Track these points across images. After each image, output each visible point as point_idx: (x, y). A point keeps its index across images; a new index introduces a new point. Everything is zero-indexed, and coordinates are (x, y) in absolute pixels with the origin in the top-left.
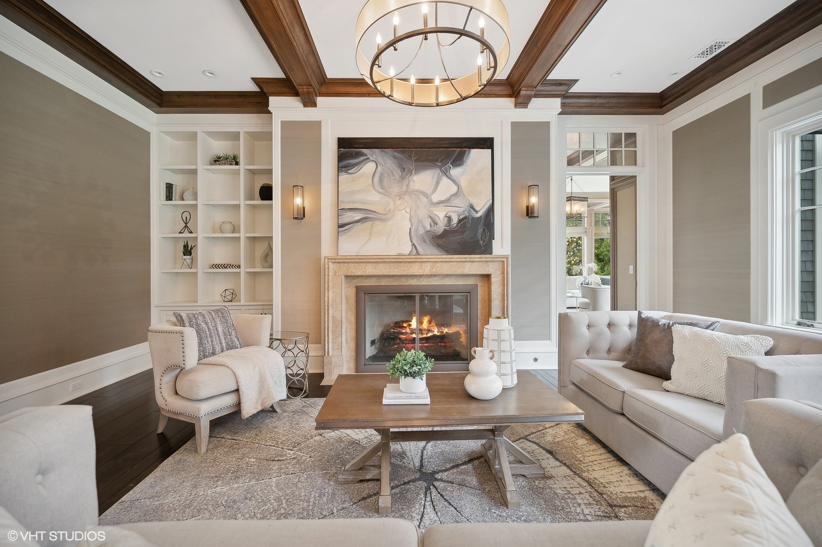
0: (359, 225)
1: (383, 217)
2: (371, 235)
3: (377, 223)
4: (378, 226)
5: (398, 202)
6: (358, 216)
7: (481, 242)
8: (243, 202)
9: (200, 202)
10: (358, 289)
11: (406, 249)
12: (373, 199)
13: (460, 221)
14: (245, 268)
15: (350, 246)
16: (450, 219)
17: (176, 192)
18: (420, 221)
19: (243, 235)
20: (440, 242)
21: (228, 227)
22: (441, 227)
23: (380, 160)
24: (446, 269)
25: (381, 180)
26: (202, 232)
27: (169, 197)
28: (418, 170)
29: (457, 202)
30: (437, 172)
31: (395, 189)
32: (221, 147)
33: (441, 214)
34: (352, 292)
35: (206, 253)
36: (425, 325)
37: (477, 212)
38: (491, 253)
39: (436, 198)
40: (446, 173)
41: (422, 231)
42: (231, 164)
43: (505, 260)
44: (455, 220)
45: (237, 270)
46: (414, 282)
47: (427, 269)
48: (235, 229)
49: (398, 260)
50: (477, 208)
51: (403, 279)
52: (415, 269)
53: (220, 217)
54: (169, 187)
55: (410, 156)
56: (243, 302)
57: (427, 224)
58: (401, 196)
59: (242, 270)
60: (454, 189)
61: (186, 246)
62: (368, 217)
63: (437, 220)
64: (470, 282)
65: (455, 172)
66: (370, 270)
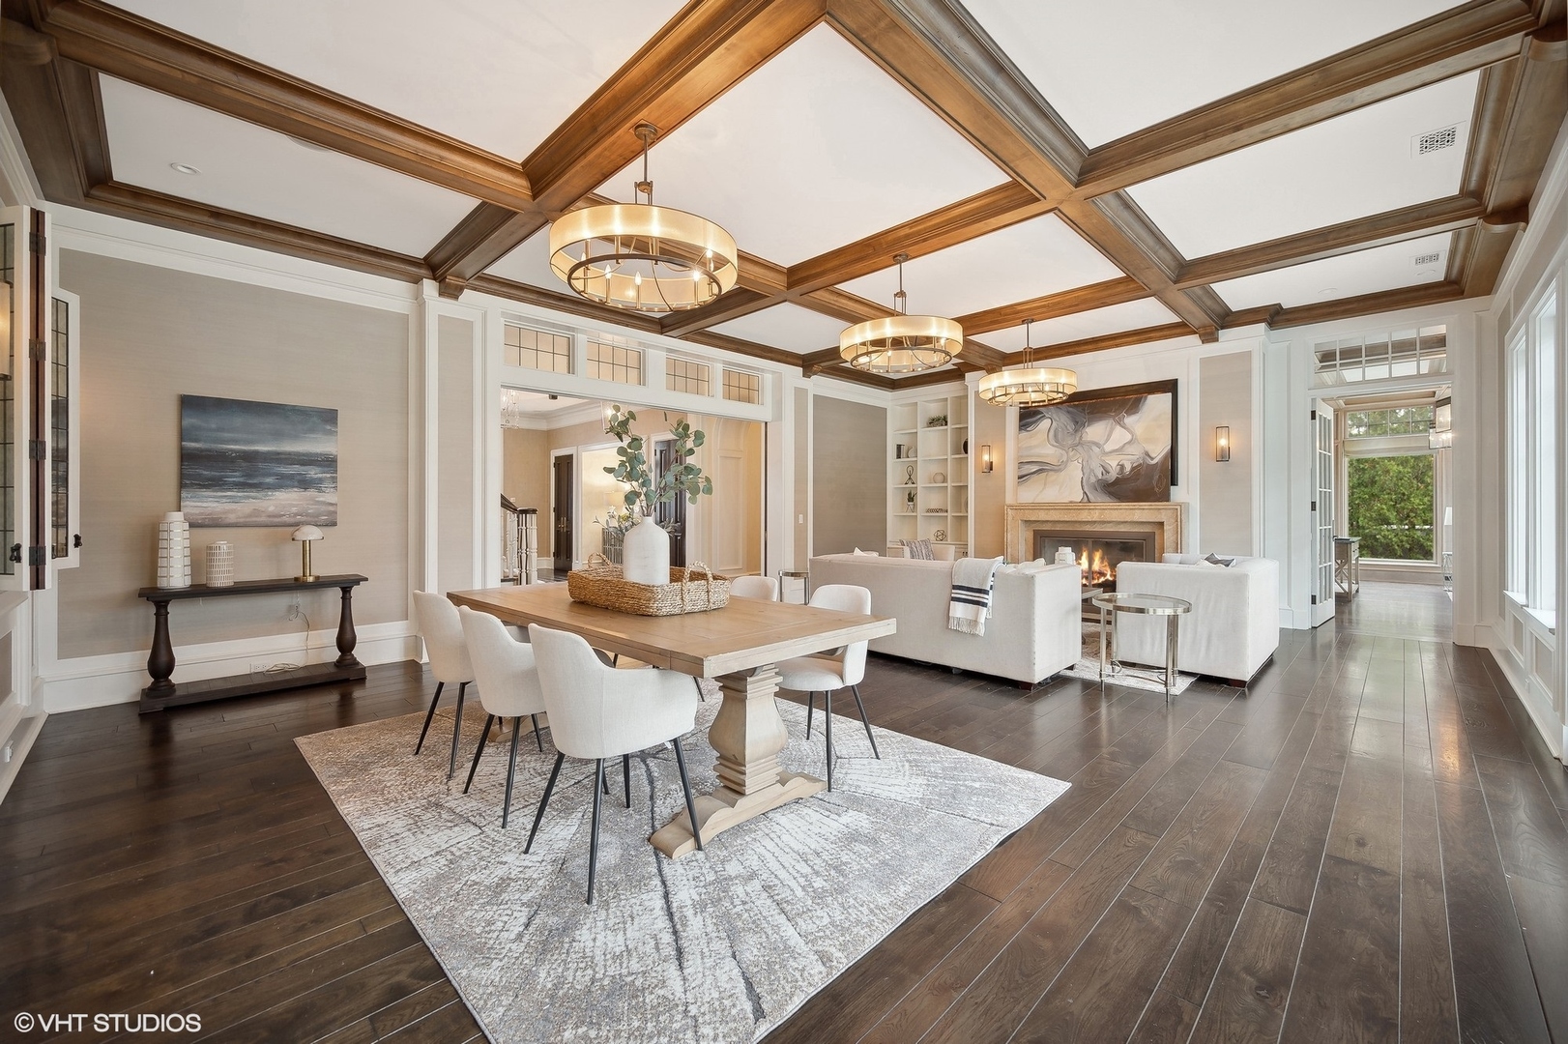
0: (1035, 476)
1: (1056, 468)
2: (1045, 484)
3: (1051, 473)
4: (1052, 476)
5: (1071, 454)
6: (1035, 468)
7: (1157, 489)
8: (950, 457)
9: (919, 459)
10: (1036, 533)
11: (1078, 496)
12: (1049, 452)
13: (1133, 469)
14: (952, 512)
15: (1030, 494)
16: (1122, 467)
17: (904, 450)
18: (1092, 470)
19: (950, 484)
20: (1112, 489)
21: (940, 478)
22: (1113, 475)
23: (1055, 416)
24: (1115, 516)
25: (1055, 436)
26: (921, 483)
27: (899, 457)
28: (1091, 421)
29: (1130, 449)
30: (1111, 421)
31: (1069, 441)
32: (935, 411)
33: (1113, 463)
34: (1031, 535)
35: (926, 500)
36: (1096, 566)
37: (1152, 459)
38: (1168, 500)
39: (1108, 448)
40: (1120, 423)
41: (1093, 480)
42: (942, 425)
43: (1179, 508)
44: (1128, 468)
45: (945, 514)
46: (1088, 528)
47: (1095, 516)
48: (945, 480)
49: (1069, 506)
50: (1153, 455)
51: (1077, 525)
52: (1084, 516)
53: (935, 469)
54: (899, 447)
55: (1084, 410)
56: (949, 542)
57: (1099, 472)
58: (1074, 447)
59: (949, 514)
60: (1129, 437)
61: (910, 494)
62: (1043, 468)
63: (1110, 469)
64: (1147, 529)
65: (1129, 420)
66: (1042, 516)
